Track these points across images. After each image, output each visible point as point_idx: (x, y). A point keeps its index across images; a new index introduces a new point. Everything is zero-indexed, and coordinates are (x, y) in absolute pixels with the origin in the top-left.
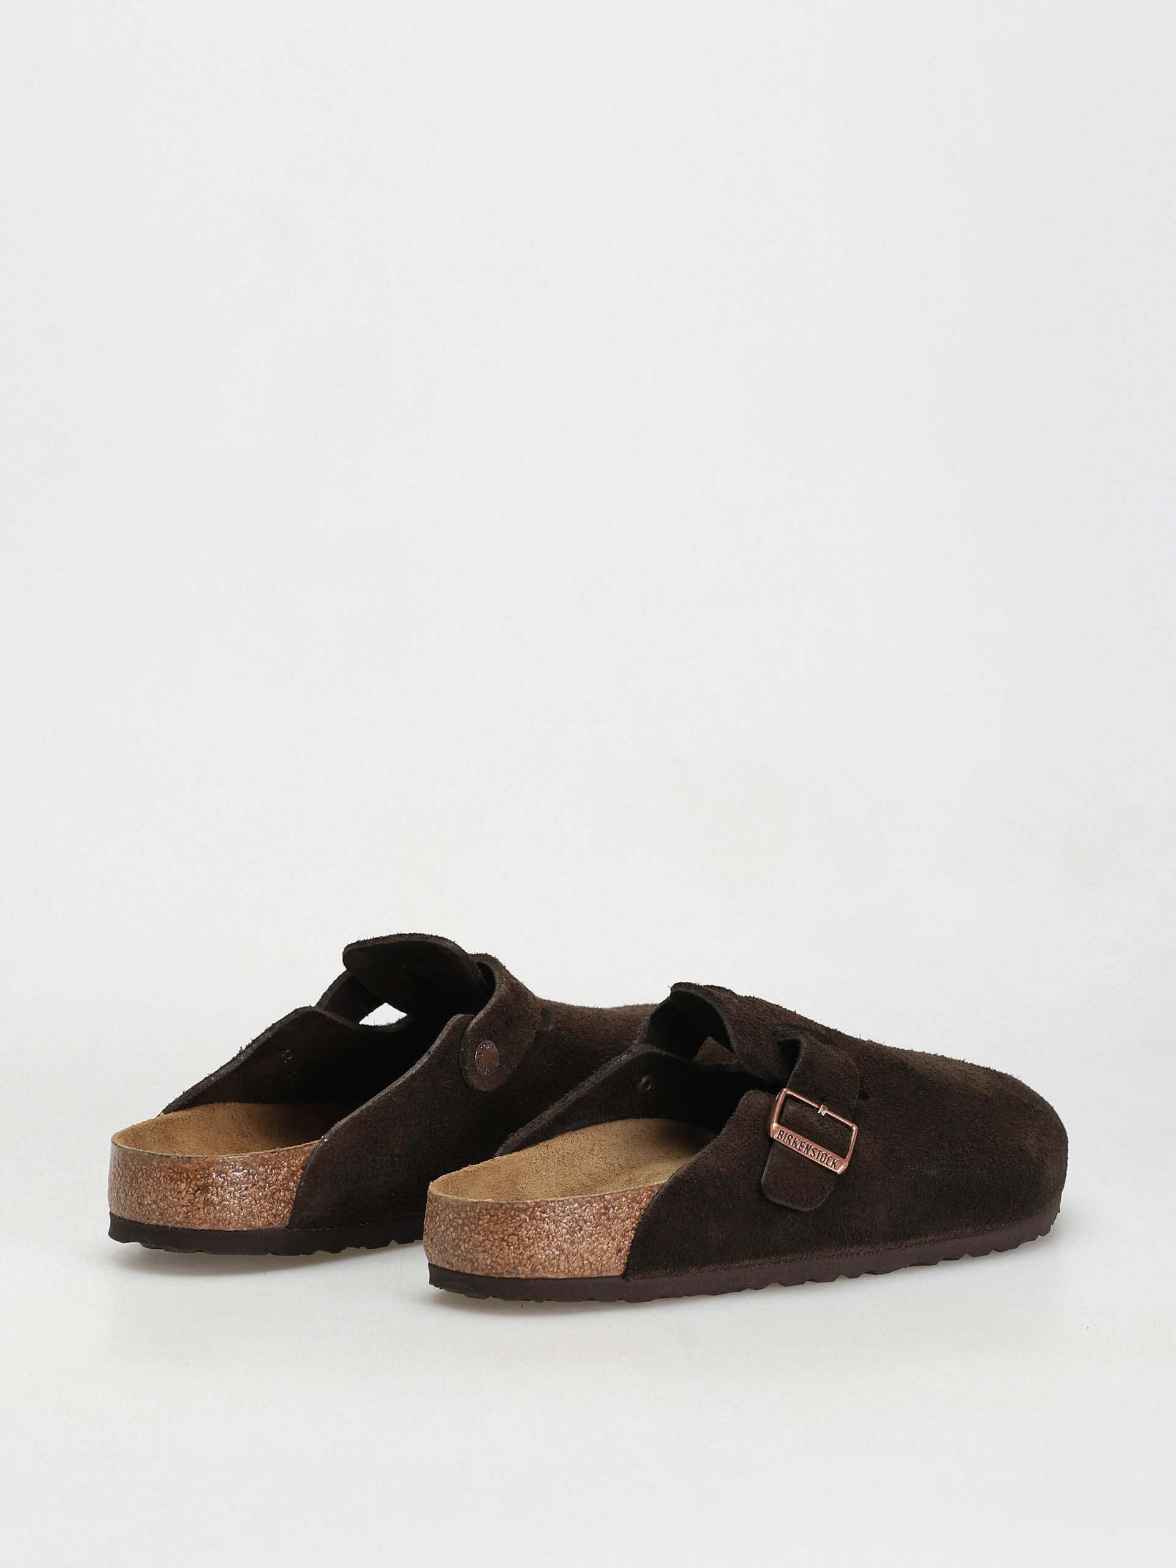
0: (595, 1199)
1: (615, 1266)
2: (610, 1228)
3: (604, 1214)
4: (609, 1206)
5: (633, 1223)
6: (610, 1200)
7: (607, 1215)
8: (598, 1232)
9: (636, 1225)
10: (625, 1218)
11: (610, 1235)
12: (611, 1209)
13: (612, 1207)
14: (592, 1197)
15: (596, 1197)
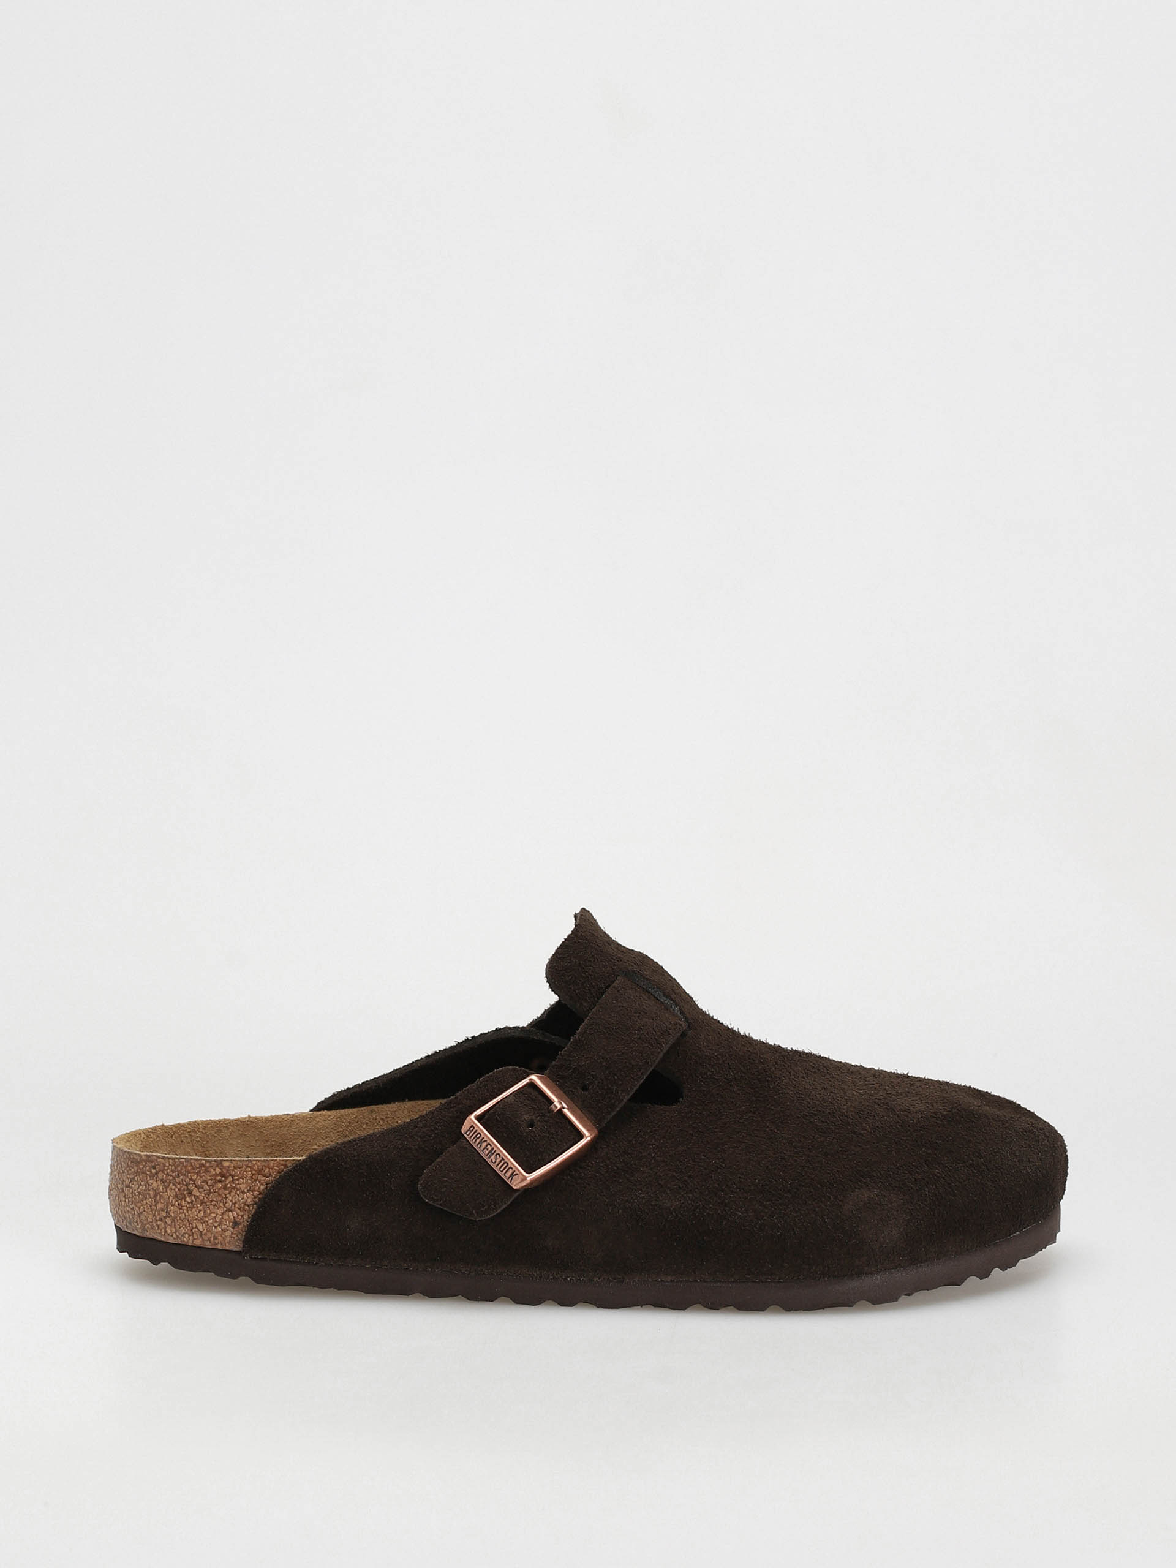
0: (211, 1164)
1: (229, 1239)
2: (226, 1198)
3: (220, 1181)
4: (228, 1174)
5: (255, 1197)
6: (229, 1167)
7: (223, 1184)
8: (211, 1199)
9: (260, 1199)
10: (246, 1191)
11: (224, 1205)
12: (230, 1177)
13: (230, 1175)
14: (206, 1161)
15: (212, 1161)
